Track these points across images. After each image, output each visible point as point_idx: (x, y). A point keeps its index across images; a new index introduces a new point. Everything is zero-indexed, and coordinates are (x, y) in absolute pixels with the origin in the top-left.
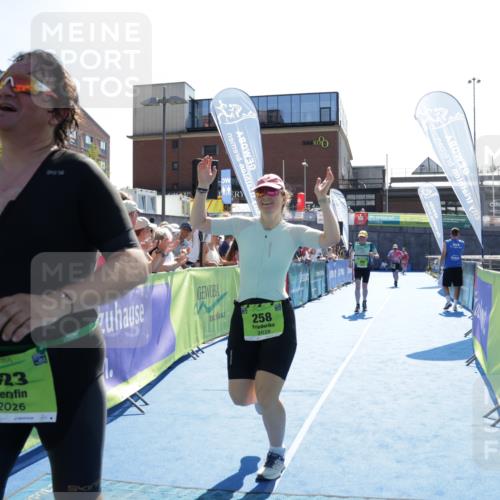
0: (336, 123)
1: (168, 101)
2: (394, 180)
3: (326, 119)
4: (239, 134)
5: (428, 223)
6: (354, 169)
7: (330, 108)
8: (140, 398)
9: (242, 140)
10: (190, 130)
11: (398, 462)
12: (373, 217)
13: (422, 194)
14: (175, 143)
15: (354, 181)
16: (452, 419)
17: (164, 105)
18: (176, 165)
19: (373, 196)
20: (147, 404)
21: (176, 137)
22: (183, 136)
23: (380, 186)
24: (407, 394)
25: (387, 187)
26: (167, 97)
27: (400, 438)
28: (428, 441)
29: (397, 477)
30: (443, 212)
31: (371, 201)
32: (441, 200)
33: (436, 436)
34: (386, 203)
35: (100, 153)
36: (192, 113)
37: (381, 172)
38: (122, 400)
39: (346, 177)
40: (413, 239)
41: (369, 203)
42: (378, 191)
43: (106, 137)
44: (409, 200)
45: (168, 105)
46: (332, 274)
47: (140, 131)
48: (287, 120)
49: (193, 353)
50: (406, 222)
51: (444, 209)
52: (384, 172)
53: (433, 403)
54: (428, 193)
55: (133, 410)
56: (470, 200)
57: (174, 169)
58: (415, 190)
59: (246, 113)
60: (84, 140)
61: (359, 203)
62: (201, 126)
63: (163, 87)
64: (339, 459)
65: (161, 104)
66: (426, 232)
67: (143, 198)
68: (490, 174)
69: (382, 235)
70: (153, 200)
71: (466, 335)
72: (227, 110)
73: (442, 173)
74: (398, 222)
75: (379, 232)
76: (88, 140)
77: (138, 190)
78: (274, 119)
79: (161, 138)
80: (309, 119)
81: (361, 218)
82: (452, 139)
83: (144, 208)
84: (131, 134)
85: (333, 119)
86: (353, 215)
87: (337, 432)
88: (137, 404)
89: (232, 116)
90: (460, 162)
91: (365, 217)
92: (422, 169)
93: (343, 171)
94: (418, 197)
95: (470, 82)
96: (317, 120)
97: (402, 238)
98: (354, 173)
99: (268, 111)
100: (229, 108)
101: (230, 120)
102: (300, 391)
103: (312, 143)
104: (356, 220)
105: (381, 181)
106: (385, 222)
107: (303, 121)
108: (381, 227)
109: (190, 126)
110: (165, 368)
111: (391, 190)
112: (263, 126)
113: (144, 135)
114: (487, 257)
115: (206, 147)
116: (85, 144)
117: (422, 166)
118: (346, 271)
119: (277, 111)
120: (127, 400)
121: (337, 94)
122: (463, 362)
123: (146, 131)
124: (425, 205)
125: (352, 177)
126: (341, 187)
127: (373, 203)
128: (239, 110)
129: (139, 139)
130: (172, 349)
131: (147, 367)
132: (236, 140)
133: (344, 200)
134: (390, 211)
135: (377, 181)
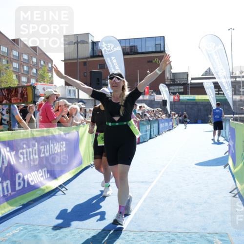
0: (163, 52)
1: (79, 43)
2: (192, 79)
3: (158, 50)
4: (113, 58)
5: (209, 100)
6: (173, 74)
7: (160, 44)
8: (63, 187)
9: (114, 61)
10: (92, 57)
11: (186, 215)
12: (182, 97)
13: (205, 85)
14: (85, 63)
15: (173, 80)
16: (214, 194)
17: (78, 45)
18: (85, 74)
19: (182, 87)
20: (67, 190)
21: (85, 60)
22: (89, 60)
23: (186, 82)
24: (193, 182)
25: (189, 82)
26: (79, 40)
27: (188, 203)
28: (201, 205)
29: (185, 222)
30: (216, 94)
31: (182, 89)
32: (215, 88)
33: (205, 202)
34: (189, 90)
35: (48, 69)
36: (93, 48)
37: (186, 75)
38: (54, 188)
39: (169, 78)
40: (202, 108)
41: (180, 91)
42: (185, 85)
43: (51, 61)
44: (199, 89)
45: (79, 44)
46: (161, 126)
47: (67, 58)
48: (140, 51)
49: (91, 165)
50: (199, 100)
51: (217, 93)
52: (188, 75)
53: (206, 186)
54: (208, 85)
55: (60, 193)
56: (227, 88)
57: (84, 76)
58: (202, 84)
59: (116, 48)
60: (41, 63)
61: (175, 91)
62: (97, 54)
63: (77, 36)
64: (157, 214)
65: (76, 44)
66: (208, 104)
67: (70, 90)
68: (240, 75)
69: (187, 106)
70: (74, 91)
71: (225, 154)
72: (107, 47)
73: (213, 75)
74: (195, 100)
75: (186, 105)
76: (42, 63)
77: (67, 87)
78: (133, 50)
79: (76, 61)
80: (150, 50)
81: (176, 98)
82: (218, 58)
83: (70, 95)
84: (63, 59)
85: (162, 49)
86: (172, 97)
87: (158, 201)
88: (62, 190)
89: (109, 49)
90: (222, 69)
91: (179, 97)
92: (206, 73)
93: (168, 75)
94: (203, 87)
95: (229, 30)
96: (154, 50)
97: (196, 107)
98: (173, 76)
99: (130, 47)
100: (108, 46)
101: (108, 51)
102: (142, 182)
103: (152, 62)
104: (174, 99)
105: (186, 79)
106: (188, 100)
107: (147, 51)
108: (187, 102)
109: (92, 55)
110: (77, 172)
111: (191, 84)
112: (124, 54)
113: (70, 60)
114: (235, 116)
115: (100, 65)
116: (41, 65)
117: (206, 72)
118: (169, 124)
119: (135, 46)
120: (57, 188)
121: (164, 37)
122: (223, 167)
123: (71, 58)
124: (207, 91)
125: (172, 78)
126: (167, 83)
127: (182, 90)
128: (113, 46)
129: (67, 62)
130: (81, 163)
131: (67, 172)
132: (111, 61)
133: (167, 89)
134: (191, 94)
135: (184, 80)
